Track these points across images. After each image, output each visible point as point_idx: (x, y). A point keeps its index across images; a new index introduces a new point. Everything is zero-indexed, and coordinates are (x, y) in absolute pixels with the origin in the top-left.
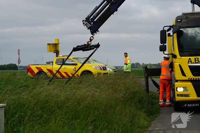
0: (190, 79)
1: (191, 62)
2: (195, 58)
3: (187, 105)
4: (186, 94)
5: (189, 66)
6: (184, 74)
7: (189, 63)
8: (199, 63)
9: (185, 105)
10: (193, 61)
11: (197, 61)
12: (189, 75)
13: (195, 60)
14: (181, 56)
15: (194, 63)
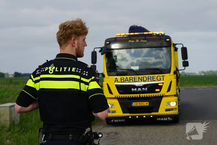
0: (116, 97)
1: (117, 81)
2: (121, 78)
3: (114, 121)
4: (113, 111)
5: (116, 85)
6: (111, 92)
7: (116, 82)
8: (124, 82)
9: (112, 121)
10: (119, 80)
11: (122, 81)
12: (116, 93)
13: (121, 80)
14: (109, 75)
15: (120, 82)
